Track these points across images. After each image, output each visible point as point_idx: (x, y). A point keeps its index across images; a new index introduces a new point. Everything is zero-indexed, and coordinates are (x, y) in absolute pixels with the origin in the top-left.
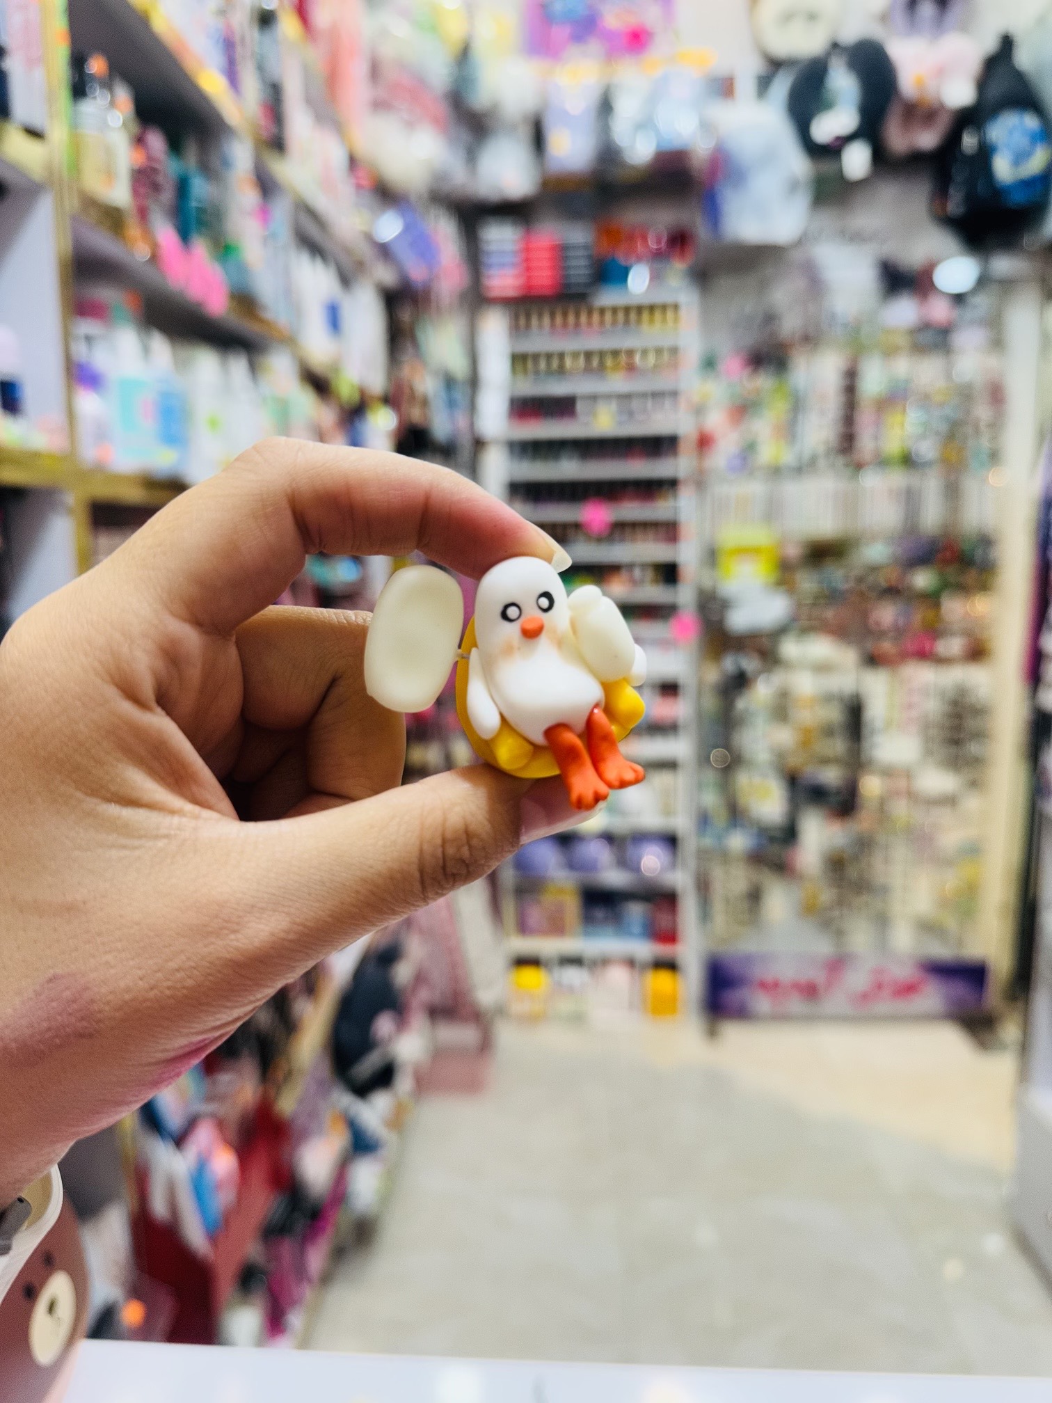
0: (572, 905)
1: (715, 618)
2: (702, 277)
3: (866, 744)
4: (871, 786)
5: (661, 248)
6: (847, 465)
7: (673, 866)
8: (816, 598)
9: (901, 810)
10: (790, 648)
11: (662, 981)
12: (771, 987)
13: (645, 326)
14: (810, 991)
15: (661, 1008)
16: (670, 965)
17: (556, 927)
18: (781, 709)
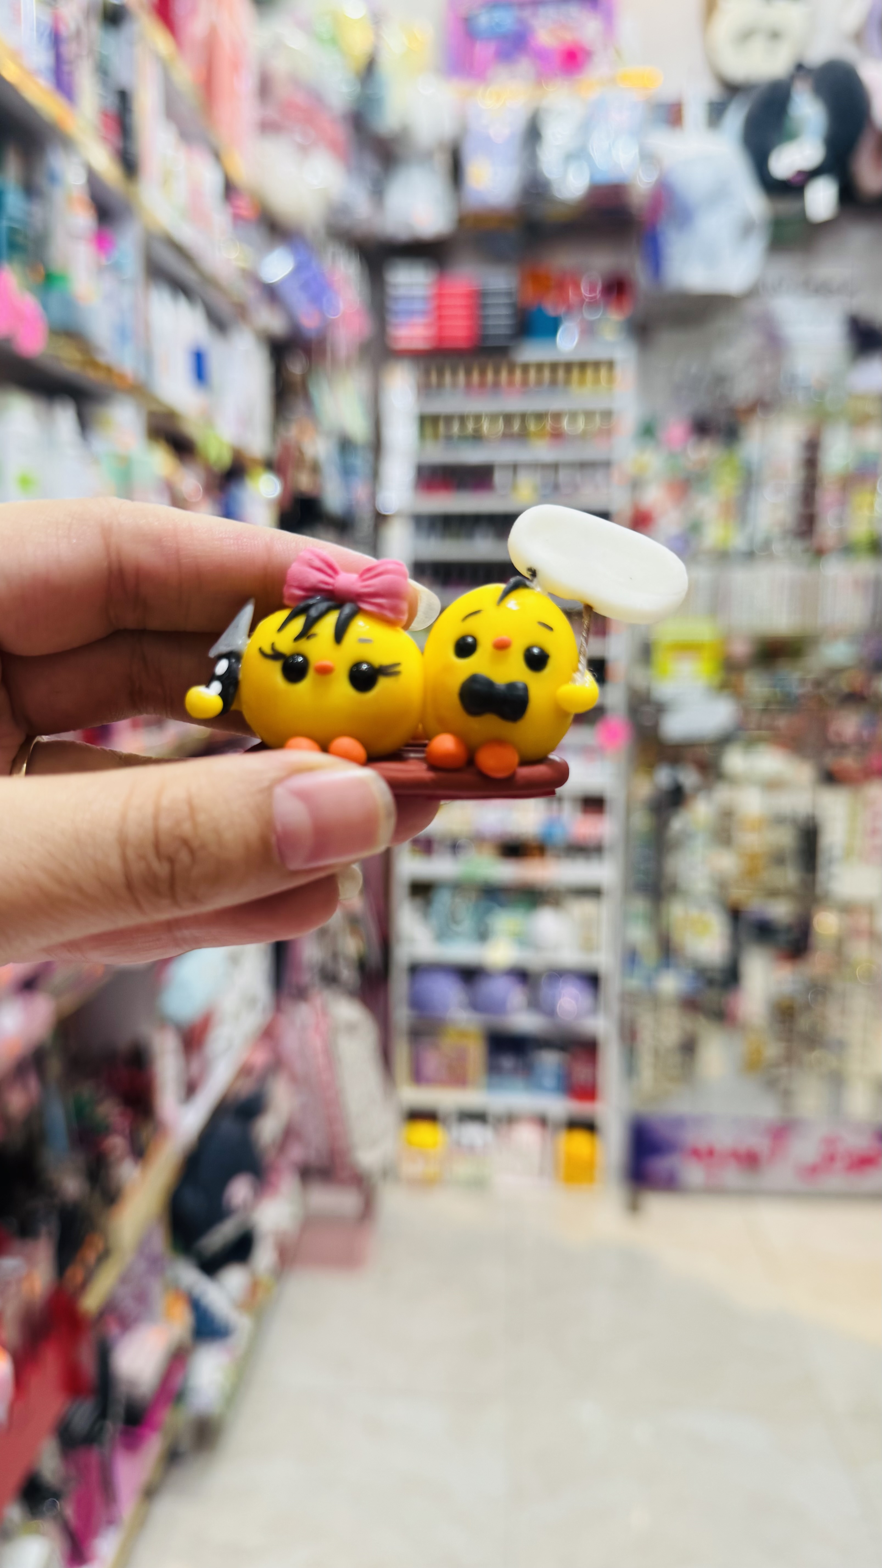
0: (476, 1052)
1: (648, 723)
2: (642, 331)
3: (821, 875)
4: (826, 923)
5: (595, 297)
6: (806, 550)
7: (594, 1010)
8: (768, 703)
9: (860, 951)
10: (735, 760)
11: (579, 1142)
12: (705, 1155)
13: (574, 387)
14: (750, 1160)
15: (576, 1174)
16: (587, 1126)
17: (457, 1078)
18: (724, 831)
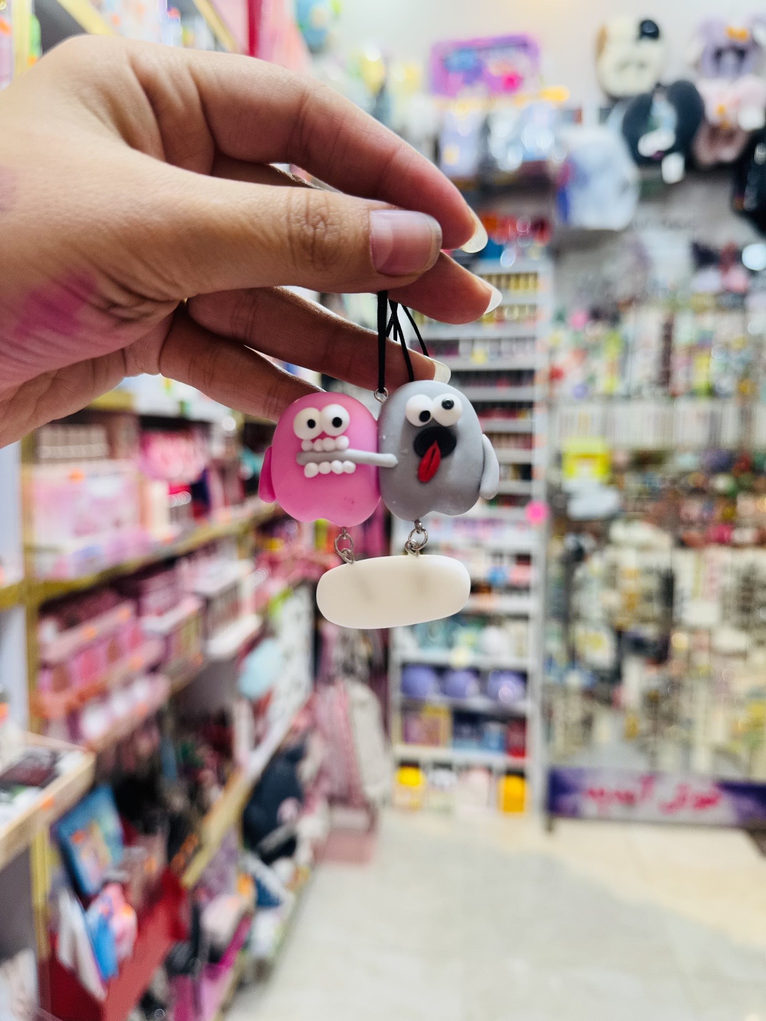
0: (445, 723)
1: (559, 506)
2: (556, 253)
3: (677, 609)
4: (680, 641)
5: (525, 233)
6: (665, 395)
7: (524, 696)
8: (640, 494)
9: (703, 660)
10: (618, 531)
11: (514, 784)
12: (598, 794)
13: (512, 291)
14: (628, 799)
15: (512, 806)
16: (520, 774)
17: (432, 739)
18: (612, 579)
